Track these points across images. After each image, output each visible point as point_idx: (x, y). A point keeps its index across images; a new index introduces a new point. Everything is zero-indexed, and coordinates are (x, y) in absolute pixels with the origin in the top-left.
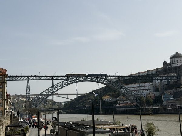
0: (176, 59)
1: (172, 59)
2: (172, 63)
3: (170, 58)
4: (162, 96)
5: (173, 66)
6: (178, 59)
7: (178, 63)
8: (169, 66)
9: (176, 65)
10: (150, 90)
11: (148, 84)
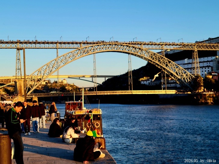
10: (212, 67)
11: (210, 59)
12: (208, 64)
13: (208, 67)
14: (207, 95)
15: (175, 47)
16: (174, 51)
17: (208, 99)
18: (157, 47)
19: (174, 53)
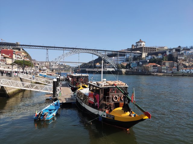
0: (139, 43)
1: (137, 44)
3: (136, 43)
4: (130, 64)
5: (138, 47)
6: (141, 43)
7: (140, 45)
8: (135, 48)
9: (139, 47)
10: (123, 61)
11: (123, 57)
12: (122, 59)
13: (122, 60)
18: (104, 52)
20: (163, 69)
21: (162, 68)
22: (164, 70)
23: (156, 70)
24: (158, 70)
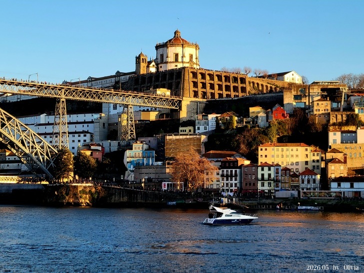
0: (172, 50)
2: (162, 62)
5: (164, 68)
7: (177, 60)
9: (171, 67)
12: (85, 128)
13: (85, 133)
14: (80, 189)
15: (23, 89)
16: (19, 96)
17: (81, 197)
19: (19, 100)
20: (263, 179)
21: (260, 177)
22: (266, 183)
23: (234, 182)
24: (241, 182)
